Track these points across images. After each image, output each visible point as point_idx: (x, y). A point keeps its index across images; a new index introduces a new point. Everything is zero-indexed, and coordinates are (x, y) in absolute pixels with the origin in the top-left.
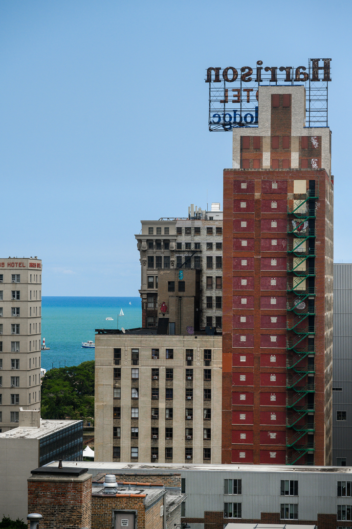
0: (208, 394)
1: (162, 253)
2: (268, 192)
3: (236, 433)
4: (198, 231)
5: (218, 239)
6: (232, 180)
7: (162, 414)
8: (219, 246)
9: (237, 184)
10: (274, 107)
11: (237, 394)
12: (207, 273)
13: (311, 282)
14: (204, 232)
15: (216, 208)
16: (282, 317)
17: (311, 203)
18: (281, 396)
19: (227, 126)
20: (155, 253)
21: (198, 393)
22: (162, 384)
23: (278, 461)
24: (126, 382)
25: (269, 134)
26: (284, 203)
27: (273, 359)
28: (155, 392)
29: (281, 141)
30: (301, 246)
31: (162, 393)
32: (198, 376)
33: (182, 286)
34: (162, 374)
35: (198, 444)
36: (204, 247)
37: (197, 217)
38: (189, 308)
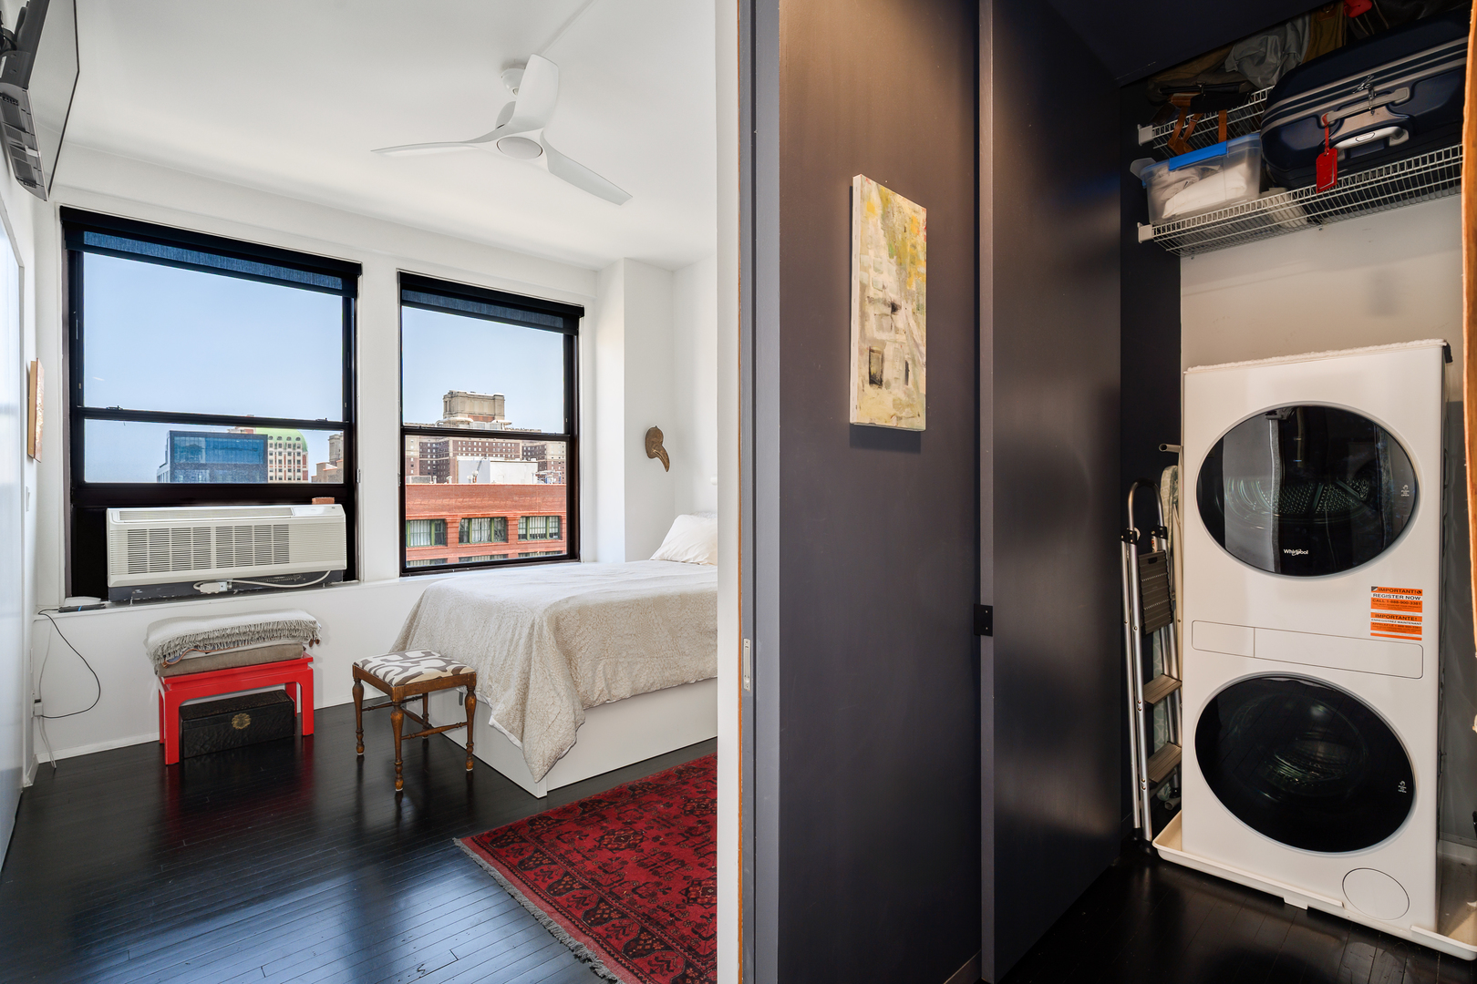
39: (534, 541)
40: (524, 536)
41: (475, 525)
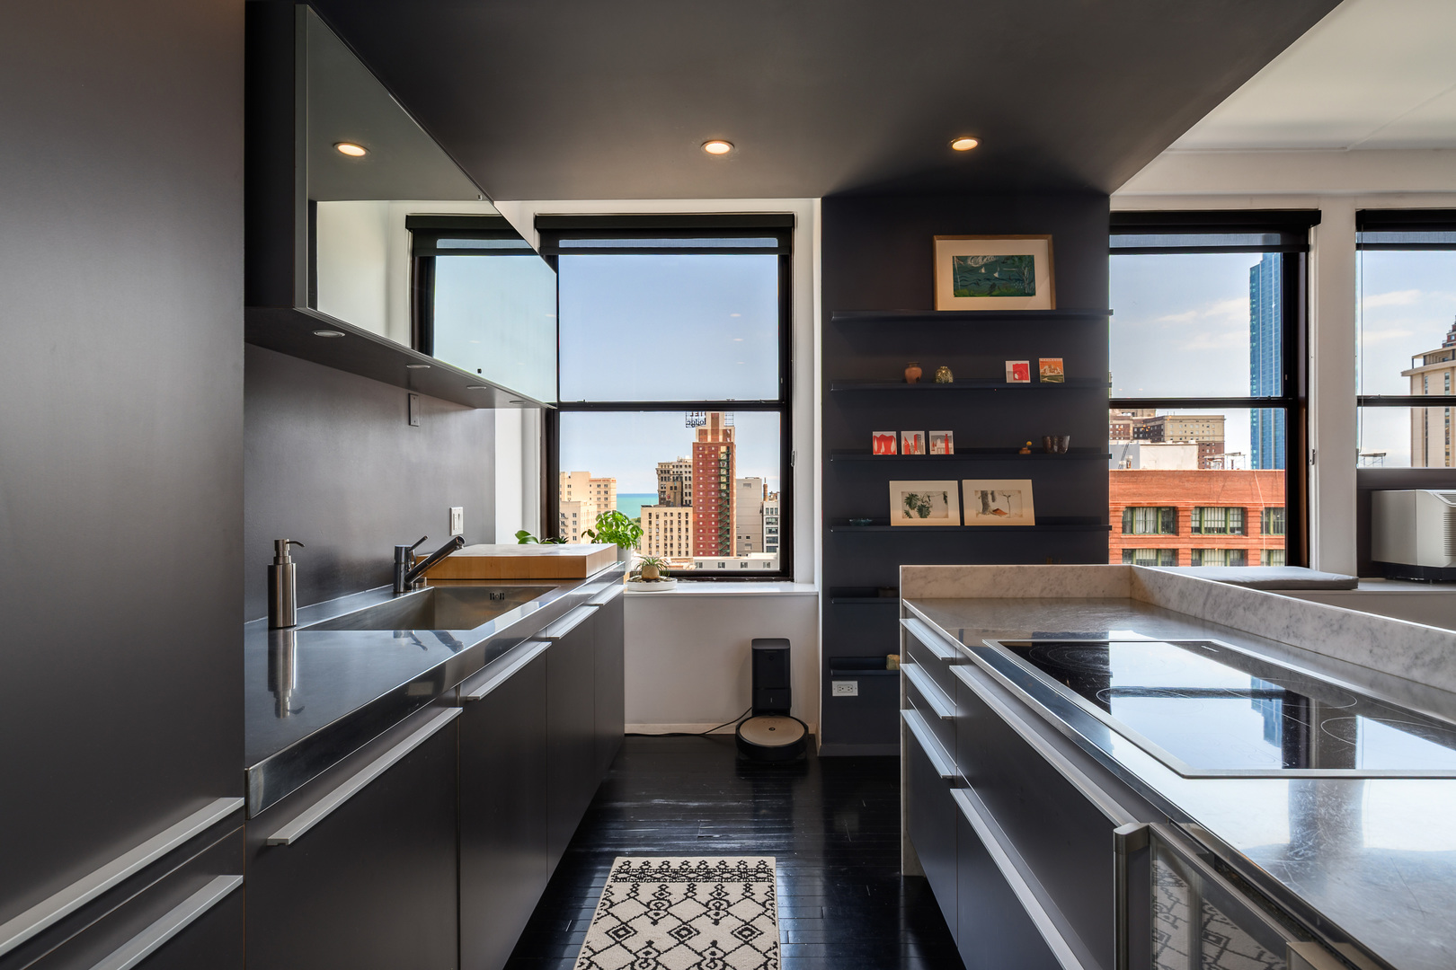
0: (687, 530)
1: (667, 475)
2: (710, 451)
3: (699, 544)
4: (681, 466)
5: (688, 470)
6: (696, 446)
7: (669, 538)
8: (690, 472)
9: (698, 448)
10: (712, 418)
11: (699, 530)
12: (685, 483)
13: (728, 486)
14: (683, 467)
15: (689, 458)
16: (717, 500)
17: (728, 455)
18: (716, 530)
19: (693, 425)
20: (664, 475)
21: (683, 530)
22: (668, 526)
23: (716, 555)
24: (654, 525)
25: (710, 428)
26: (717, 455)
27: (713, 516)
28: (666, 529)
29: (715, 431)
30: (724, 472)
31: (669, 530)
32: (683, 523)
33: (676, 488)
34: (669, 522)
35: (683, 550)
36: (684, 473)
37: (681, 461)
38: (679, 497)
39: (1211, 536)
40: (1198, 530)
41: (1139, 516)
